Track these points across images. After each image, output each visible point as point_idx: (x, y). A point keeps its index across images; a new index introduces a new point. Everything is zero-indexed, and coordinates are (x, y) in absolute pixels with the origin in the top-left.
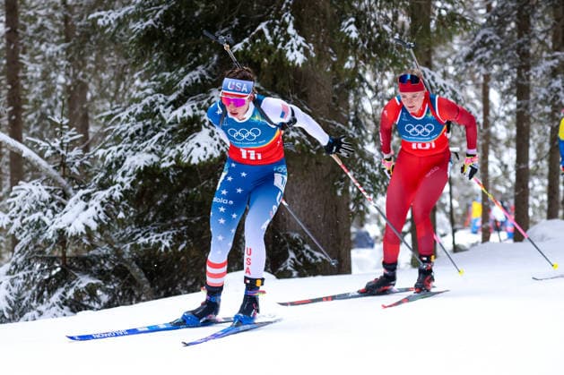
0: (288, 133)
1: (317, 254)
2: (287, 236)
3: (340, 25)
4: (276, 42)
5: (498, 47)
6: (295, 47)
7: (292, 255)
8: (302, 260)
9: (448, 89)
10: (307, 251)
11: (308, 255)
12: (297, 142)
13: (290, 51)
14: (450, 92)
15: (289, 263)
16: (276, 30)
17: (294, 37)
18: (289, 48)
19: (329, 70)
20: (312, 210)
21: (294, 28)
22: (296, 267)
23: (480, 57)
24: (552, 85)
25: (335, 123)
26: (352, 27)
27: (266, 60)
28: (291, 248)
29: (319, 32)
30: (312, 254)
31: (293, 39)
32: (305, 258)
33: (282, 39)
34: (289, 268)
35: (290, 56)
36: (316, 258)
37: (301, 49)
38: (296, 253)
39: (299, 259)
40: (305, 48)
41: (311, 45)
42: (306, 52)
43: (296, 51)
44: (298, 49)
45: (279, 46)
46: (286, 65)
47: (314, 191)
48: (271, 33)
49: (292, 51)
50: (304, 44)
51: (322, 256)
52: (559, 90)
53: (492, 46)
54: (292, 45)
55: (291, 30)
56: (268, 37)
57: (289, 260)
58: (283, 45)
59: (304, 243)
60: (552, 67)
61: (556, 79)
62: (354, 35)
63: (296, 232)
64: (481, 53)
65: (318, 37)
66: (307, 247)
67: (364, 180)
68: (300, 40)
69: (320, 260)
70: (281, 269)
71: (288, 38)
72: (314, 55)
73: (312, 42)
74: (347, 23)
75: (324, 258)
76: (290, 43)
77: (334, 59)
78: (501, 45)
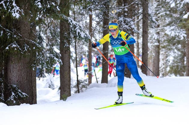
0: (12, 45)
1: (24, 94)
2: (11, 86)
3: (34, 2)
4: (8, 9)
5: (97, 3)
6: (16, 11)
7: (13, 94)
8: (17, 96)
9: (77, 25)
10: (20, 92)
11: (20, 94)
12: (16, 49)
13: (13, 13)
14: (78, 27)
15: (12, 97)
16: (8, 4)
17: (15, 7)
18: (13, 11)
19: (30, 20)
20: (21, 75)
21: (15, 3)
22: (15, 99)
23: (89, 7)
24: (119, 20)
25: (31, 41)
26: (39, 3)
27: (4, 16)
28: (13, 91)
29: (26, 5)
30: (21, 94)
31: (15, 8)
32: (19, 95)
33: (10, 8)
34: (12, 99)
35: (14, 15)
36: (23, 95)
37: (18, 12)
38: (15, 93)
39: (16, 96)
40: (19, 11)
41: (22, 10)
42: (20, 13)
43: (16, 13)
44: (17, 12)
45: (9, 11)
46: (12, 18)
47: (22, 67)
48: (6, 5)
49: (15, 13)
50: (19, 10)
51: (26, 94)
52: (122, 21)
53: (94, 3)
54: (14, 10)
55: (14, 4)
56: (5, 7)
57: (12, 96)
58: (11, 10)
59: (18, 89)
60: (119, 12)
61: (121, 17)
62: (40, 6)
63: (15, 84)
64: (90, 6)
65: (25, 7)
66: (20, 91)
67: (44, 64)
68: (18, 8)
69: (25, 96)
70: (9, 100)
71: (13, 7)
72: (23, 14)
73: (23, 9)
74: (37, 2)
75: (26, 95)
76: (14, 9)
77: (32, 16)
78: (98, 2)
